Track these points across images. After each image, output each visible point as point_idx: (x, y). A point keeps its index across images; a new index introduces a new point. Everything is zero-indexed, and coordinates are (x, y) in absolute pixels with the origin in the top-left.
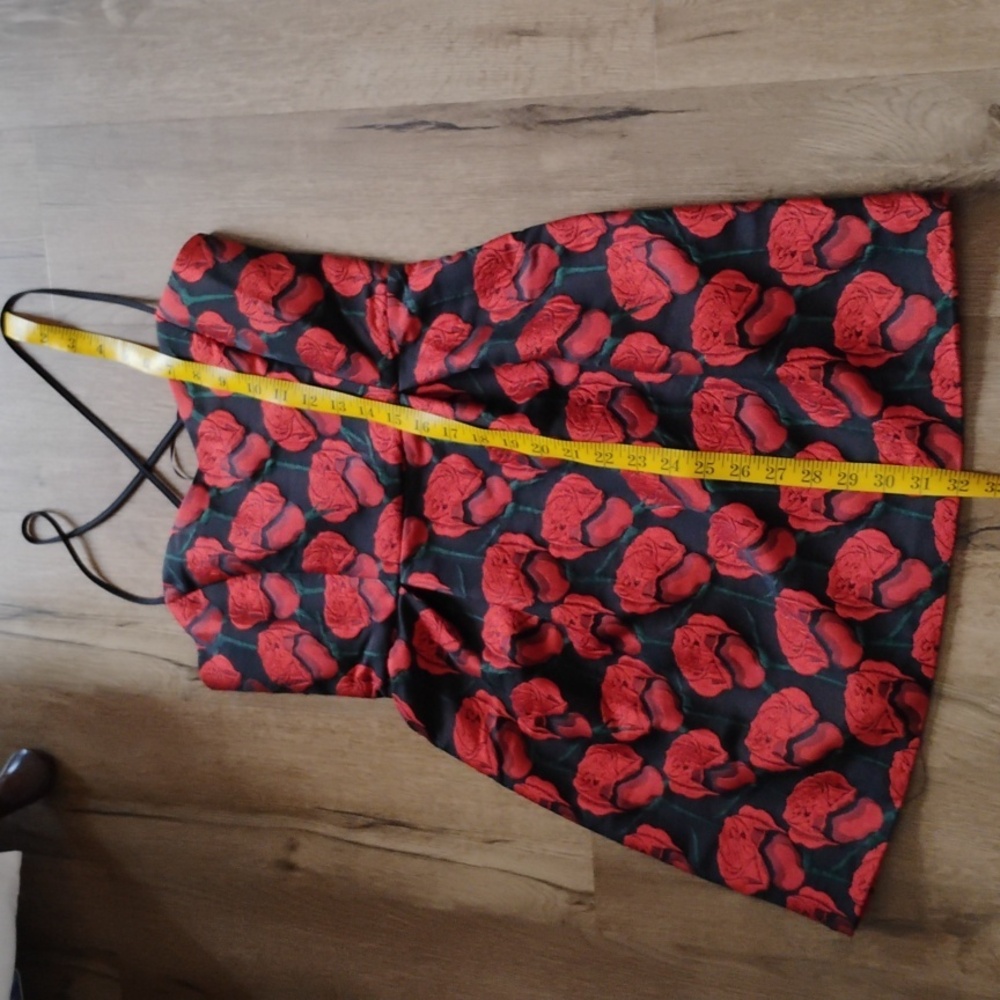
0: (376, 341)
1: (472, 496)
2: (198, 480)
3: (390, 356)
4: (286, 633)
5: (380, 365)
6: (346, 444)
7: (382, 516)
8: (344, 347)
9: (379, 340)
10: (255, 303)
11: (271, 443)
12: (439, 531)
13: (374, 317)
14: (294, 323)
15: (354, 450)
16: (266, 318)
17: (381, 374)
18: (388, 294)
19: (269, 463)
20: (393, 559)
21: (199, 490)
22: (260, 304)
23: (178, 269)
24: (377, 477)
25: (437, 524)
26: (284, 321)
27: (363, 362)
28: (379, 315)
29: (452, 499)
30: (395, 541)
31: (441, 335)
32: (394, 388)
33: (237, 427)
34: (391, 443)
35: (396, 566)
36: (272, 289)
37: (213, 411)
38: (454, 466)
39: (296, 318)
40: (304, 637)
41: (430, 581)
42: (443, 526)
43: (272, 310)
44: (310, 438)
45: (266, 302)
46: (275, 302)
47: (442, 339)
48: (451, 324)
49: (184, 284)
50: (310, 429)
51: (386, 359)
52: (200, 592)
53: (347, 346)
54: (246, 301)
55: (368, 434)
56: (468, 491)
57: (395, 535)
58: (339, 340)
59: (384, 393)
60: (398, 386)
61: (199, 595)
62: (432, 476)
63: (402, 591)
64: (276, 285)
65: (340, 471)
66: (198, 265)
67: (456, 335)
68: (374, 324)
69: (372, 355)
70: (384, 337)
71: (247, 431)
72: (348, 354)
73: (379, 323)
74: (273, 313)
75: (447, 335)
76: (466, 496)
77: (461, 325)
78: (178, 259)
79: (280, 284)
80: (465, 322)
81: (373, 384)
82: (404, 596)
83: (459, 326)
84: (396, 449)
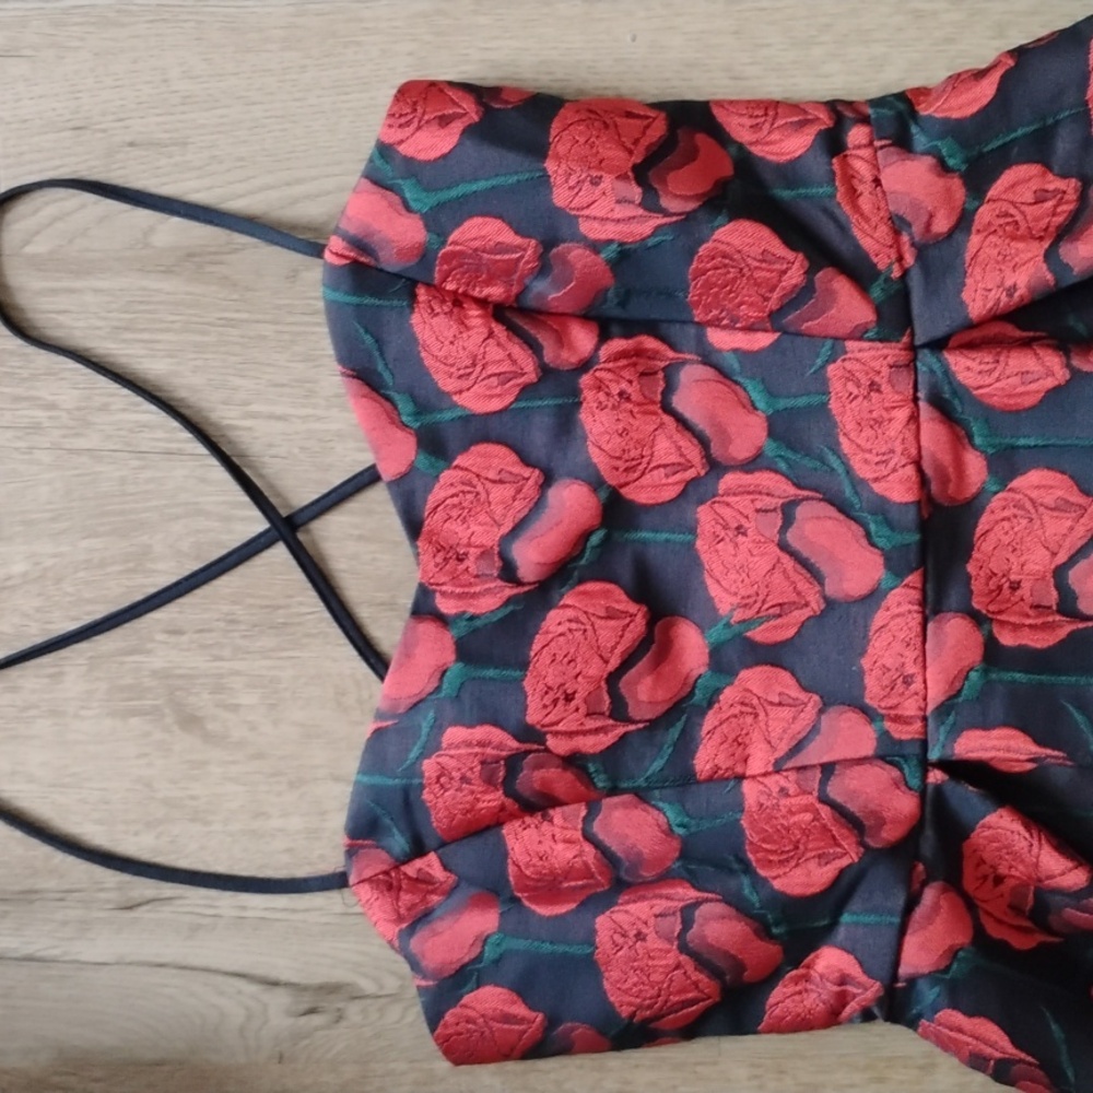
0: (867, 243)
1: (1072, 560)
2: (423, 609)
3: (896, 273)
4: (661, 905)
5: (876, 292)
6: (778, 477)
7: (879, 618)
8: (801, 256)
9: (871, 240)
10: (595, 182)
11: (603, 495)
12: (1007, 639)
13: (853, 194)
14: (688, 217)
15: (798, 486)
16: (622, 212)
17: (878, 310)
18: (878, 143)
19: (595, 539)
20: (910, 708)
21: (428, 629)
22: (608, 182)
23: (393, 136)
24: (868, 535)
25: (1003, 623)
26: (666, 213)
27: (843, 288)
28: (865, 188)
29: (1030, 567)
30: (911, 669)
31: (1012, 211)
32: (905, 339)
33: (527, 472)
34: (896, 460)
35: (918, 725)
36: (631, 152)
37: (465, 449)
38: (1034, 494)
39: (691, 206)
40: (705, 908)
41: (1012, 743)
42: (1016, 627)
43: (636, 192)
44: (690, 474)
45: (622, 177)
46: (641, 174)
47: (1019, 218)
48: (1035, 185)
49: (412, 167)
50: (693, 453)
51: (888, 280)
52: (432, 857)
53: (807, 257)
54: (573, 181)
55: (835, 449)
56: (1067, 544)
57: (911, 654)
58: (789, 244)
59: (886, 351)
60: (912, 335)
61: (431, 864)
62: (984, 523)
63: (936, 776)
64: (636, 142)
65: (773, 533)
66: (444, 121)
67: (1050, 204)
68: (856, 208)
69: (860, 273)
70: (883, 231)
71: (548, 479)
72: (810, 273)
73: (865, 203)
74: (638, 199)
75: (1027, 209)
76: (1062, 558)
77: (1055, 183)
78: (391, 115)
79: (645, 142)
80: (1064, 176)
81: (859, 334)
82: (938, 788)
83: (1051, 187)
84: (910, 471)
